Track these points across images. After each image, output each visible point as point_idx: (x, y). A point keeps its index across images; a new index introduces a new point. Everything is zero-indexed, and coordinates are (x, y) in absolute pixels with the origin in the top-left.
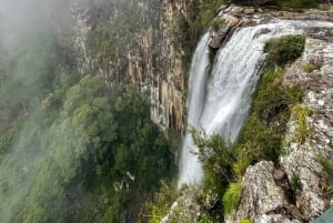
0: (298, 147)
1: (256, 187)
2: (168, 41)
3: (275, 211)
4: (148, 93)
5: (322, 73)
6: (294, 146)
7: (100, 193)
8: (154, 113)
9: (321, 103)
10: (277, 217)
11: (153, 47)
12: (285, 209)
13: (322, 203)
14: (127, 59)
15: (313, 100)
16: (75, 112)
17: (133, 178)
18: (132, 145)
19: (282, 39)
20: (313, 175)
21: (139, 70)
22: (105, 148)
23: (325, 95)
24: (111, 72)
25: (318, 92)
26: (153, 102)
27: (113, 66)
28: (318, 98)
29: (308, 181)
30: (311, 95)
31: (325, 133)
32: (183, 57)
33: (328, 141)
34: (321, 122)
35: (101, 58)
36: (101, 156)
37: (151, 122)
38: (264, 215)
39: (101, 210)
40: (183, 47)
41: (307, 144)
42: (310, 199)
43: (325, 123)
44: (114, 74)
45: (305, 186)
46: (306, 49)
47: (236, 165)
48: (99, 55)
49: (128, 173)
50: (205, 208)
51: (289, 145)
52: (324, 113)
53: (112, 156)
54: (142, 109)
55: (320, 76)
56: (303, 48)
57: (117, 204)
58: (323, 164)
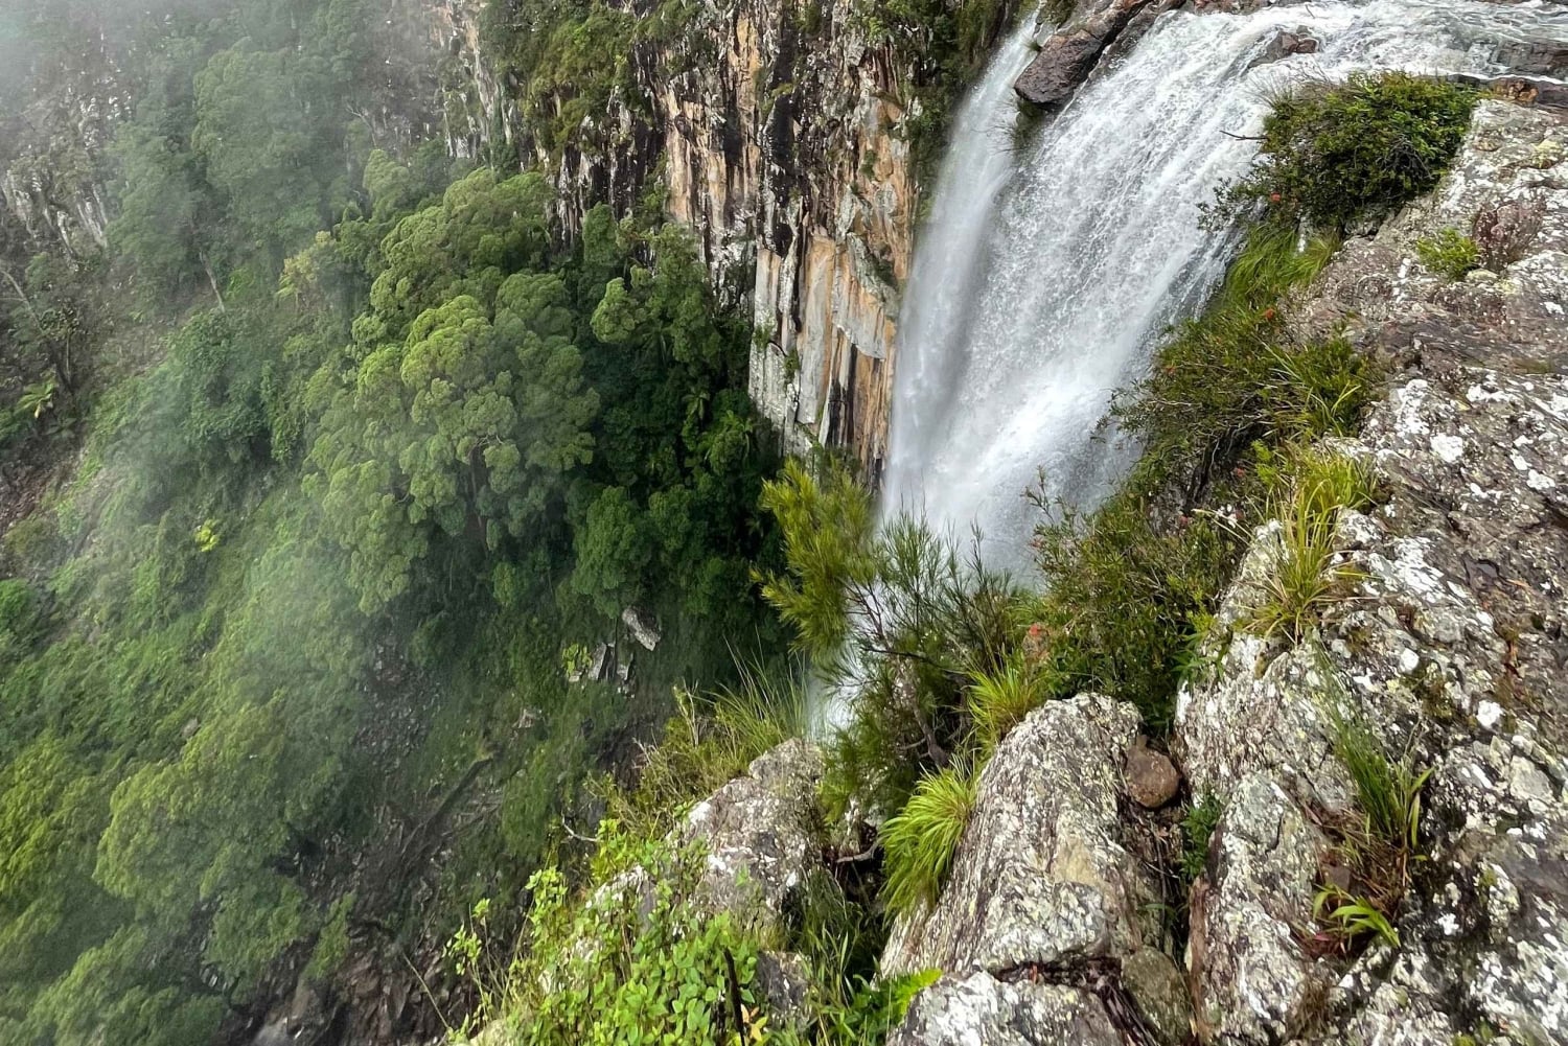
0: (1266, 658)
1: (1010, 823)
2: (854, 49)
3: (1051, 972)
4: (744, 277)
5: (1512, 287)
6: (1248, 649)
7: (506, 682)
8: (764, 370)
9: (1448, 448)
10: (1049, 1002)
11: (782, 70)
12: (1108, 965)
13: (1295, 977)
14: (661, 116)
15: (1414, 425)
16: (416, 326)
17: (648, 642)
18: (656, 499)
19: (1348, 93)
20: (1296, 820)
21: (715, 168)
22: (536, 498)
23: (1478, 412)
24: (586, 166)
25: (1452, 389)
26: (762, 318)
27: (598, 142)
28: (1435, 422)
29: (1263, 846)
30: (1408, 401)
31: (1407, 617)
32: (916, 132)
33: (1410, 660)
34: (1412, 550)
35: (547, 97)
36: (514, 528)
37: (749, 410)
38: (983, 983)
39: (500, 751)
40: (920, 80)
41: (1304, 654)
42: (1243, 944)
43: (1434, 558)
44: (599, 173)
45: (1239, 872)
46: (1467, 155)
47: (985, 688)
48: (536, 83)
49: (630, 618)
50: (828, 856)
51: (1228, 640)
52: (1448, 504)
53: (567, 532)
54: (711, 347)
55: (1496, 303)
56: (1452, 146)
57: (572, 739)
58: (1358, 773)
